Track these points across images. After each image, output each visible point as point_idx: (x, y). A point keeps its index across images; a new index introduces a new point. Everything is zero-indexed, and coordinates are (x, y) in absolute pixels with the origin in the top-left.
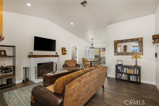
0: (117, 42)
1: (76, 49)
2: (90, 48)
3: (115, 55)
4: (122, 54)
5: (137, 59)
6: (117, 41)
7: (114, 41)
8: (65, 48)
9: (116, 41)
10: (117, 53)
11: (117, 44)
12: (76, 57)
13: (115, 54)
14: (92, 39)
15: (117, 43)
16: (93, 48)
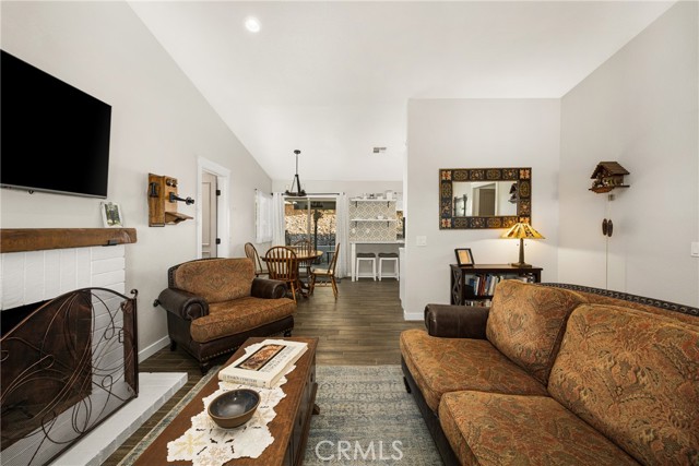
0: (452, 175)
1: (218, 193)
2: (287, 193)
3: (441, 228)
4: (468, 223)
5: (525, 241)
6: (453, 171)
7: (441, 171)
8: (175, 181)
9: (447, 171)
10: (449, 220)
11: (450, 182)
12: (218, 241)
13: (444, 225)
14: (297, 152)
15: (453, 179)
16: (302, 193)
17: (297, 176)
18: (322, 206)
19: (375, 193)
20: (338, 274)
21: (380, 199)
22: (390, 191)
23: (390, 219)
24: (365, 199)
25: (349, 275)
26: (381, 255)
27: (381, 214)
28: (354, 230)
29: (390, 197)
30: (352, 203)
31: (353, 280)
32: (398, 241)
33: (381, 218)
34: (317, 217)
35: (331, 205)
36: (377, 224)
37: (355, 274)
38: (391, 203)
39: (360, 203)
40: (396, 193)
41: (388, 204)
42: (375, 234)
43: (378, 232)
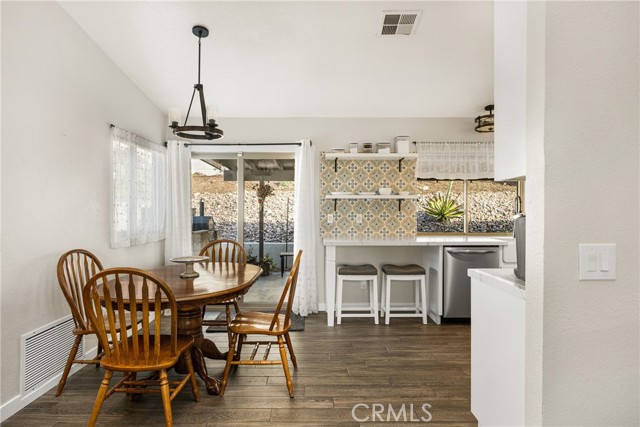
14: (201, 31)
16: (211, 131)
17: (199, 87)
18: (266, 172)
19: (373, 142)
20: (300, 306)
21: (385, 153)
22: (404, 138)
23: (404, 195)
24: (354, 154)
25: (322, 308)
26: (389, 269)
27: (385, 185)
28: (330, 218)
29: (404, 150)
30: (327, 162)
31: (331, 323)
32: (423, 240)
33: (385, 193)
34: (264, 192)
35: (285, 169)
36: (378, 204)
37: (334, 307)
38: (406, 163)
39: (342, 162)
40: (415, 143)
41: (400, 165)
42: (374, 224)
43: (379, 221)
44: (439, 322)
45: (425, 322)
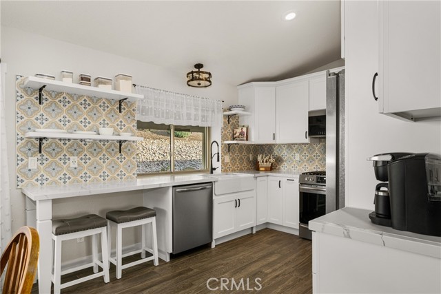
19: (93, 75)
23: (125, 136)
24: (68, 83)
28: (33, 162)
30: (27, 89)
32: (141, 183)
36: (96, 146)
38: (126, 104)
39: (49, 93)
40: (135, 85)
41: (120, 105)
42: (92, 168)
43: (98, 164)
44: (168, 260)
45: (157, 263)
